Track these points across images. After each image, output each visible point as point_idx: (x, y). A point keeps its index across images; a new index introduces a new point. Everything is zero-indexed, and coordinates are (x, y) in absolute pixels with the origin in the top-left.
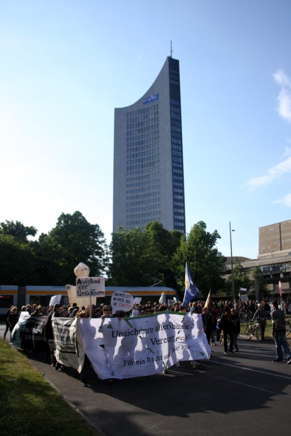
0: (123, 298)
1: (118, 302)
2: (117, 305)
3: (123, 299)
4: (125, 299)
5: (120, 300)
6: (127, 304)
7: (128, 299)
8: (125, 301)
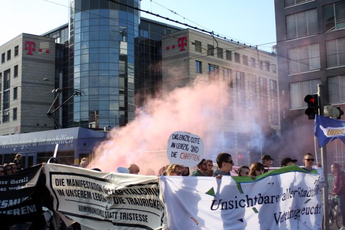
0: (186, 143)
1: (180, 151)
2: (178, 155)
3: (187, 146)
4: (190, 144)
5: (182, 146)
6: (194, 153)
7: (195, 145)
8: (190, 149)
